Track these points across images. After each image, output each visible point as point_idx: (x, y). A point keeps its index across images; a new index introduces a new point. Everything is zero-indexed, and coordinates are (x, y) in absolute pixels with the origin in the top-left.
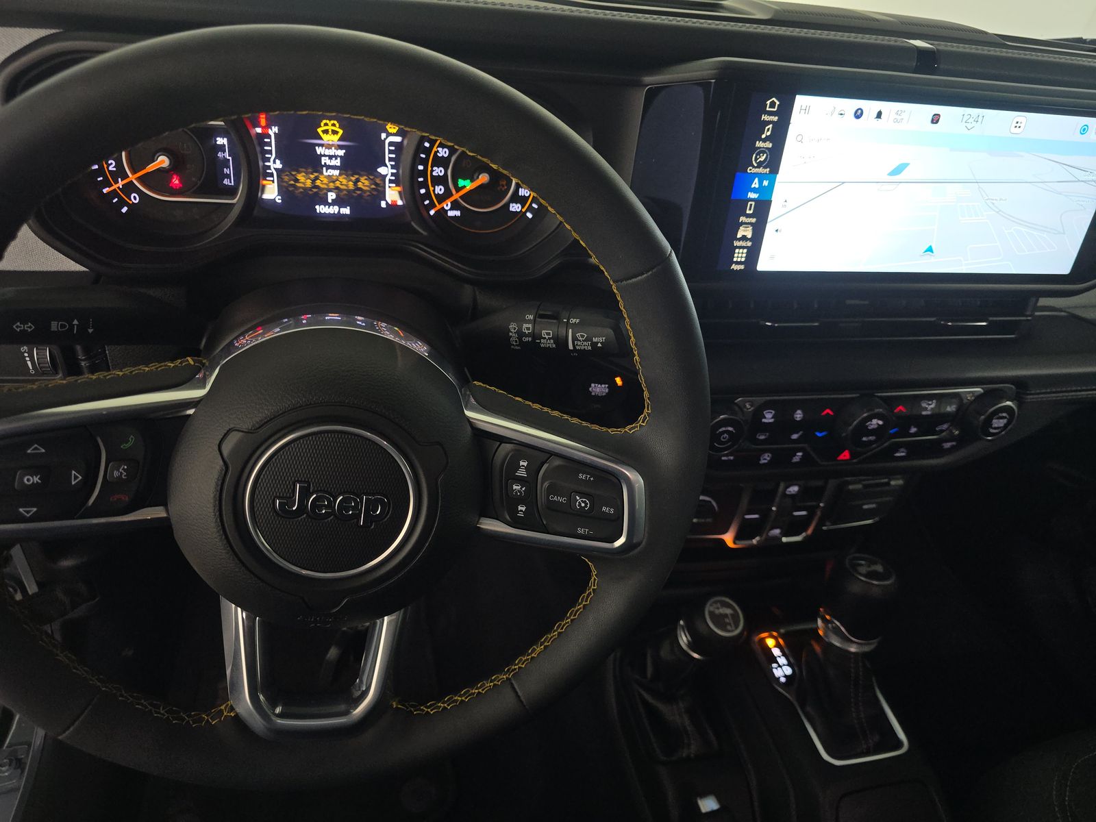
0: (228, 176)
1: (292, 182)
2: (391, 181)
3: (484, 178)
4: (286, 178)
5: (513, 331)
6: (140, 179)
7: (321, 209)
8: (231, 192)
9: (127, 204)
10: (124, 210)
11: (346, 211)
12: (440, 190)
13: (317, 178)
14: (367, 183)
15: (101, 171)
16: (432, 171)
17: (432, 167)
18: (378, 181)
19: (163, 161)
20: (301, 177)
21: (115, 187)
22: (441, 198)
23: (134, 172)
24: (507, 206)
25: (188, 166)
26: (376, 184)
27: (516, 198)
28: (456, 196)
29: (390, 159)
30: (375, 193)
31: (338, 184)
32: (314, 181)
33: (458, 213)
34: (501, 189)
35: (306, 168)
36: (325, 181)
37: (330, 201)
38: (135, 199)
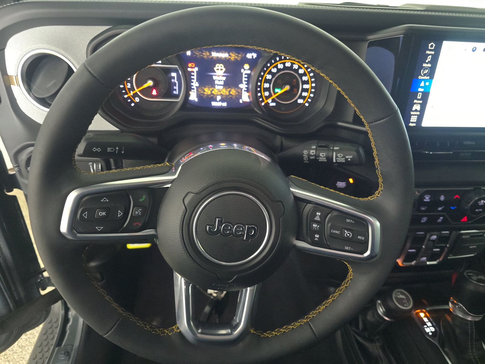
0: (176, 90)
1: (202, 92)
2: (245, 91)
3: (287, 88)
4: (200, 90)
5: (305, 154)
6: (140, 91)
7: (214, 104)
8: (177, 96)
9: (134, 102)
10: (133, 105)
11: (225, 104)
12: (267, 94)
13: (213, 90)
14: (234, 92)
15: (124, 88)
16: (264, 85)
17: (264, 83)
18: (239, 91)
19: (150, 83)
20: (206, 90)
21: (129, 95)
22: (267, 98)
23: (138, 88)
24: (297, 100)
25: (160, 85)
26: (238, 92)
27: (301, 97)
28: (274, 96)
29: (245, 81)
30: (237, 96)
31: (222, 92)
32: (211, 91)
33: (274, 104)
34: (294, 93)
35: (208, 86)
36: (216, 91)
37: (218, 100)
38: (137, 100)
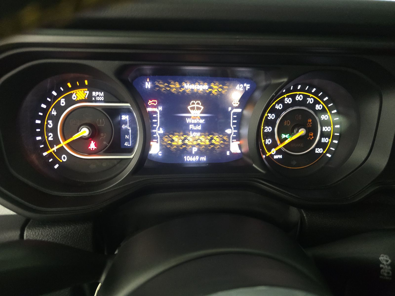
0: (128, 140)
1: (170, 142)
2: (233, 138)
3: (302, 132)
4: (166, 140)
5: (385, 263)
6: (69, 145)
7: (189, 159)
8: (129, 150)
9: (58, 162)
10: (56, 166)
11: (204, 159)
12: (269, 141)
13: (185, 139)
14: (218, 140)
15: (43, 142)
16: (264, 129)
17: (264, 127)
18: (225, 138)
19: (85, 132)
20: (175, 138)
21: (51, 150)
22: (270, 148)
23: (65, 139)
24: (314, 149)
25: (102, 135)
26: (224, 140)
27: (320, 145)
28: (281, 146)
29: (234, 124)
30: (223, 146)
31: (199, 141)
32: (183, 140)
33: (280, 157)
34: (310, 139)
35: (179, 132)
36: (191, 140)
37: (193, 153)
38: (64, 159)
